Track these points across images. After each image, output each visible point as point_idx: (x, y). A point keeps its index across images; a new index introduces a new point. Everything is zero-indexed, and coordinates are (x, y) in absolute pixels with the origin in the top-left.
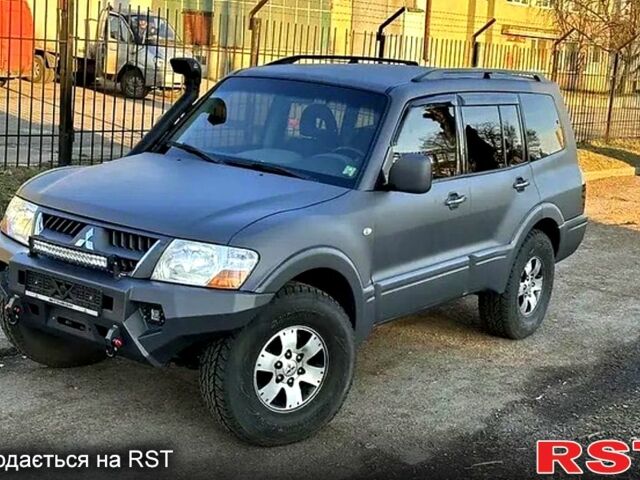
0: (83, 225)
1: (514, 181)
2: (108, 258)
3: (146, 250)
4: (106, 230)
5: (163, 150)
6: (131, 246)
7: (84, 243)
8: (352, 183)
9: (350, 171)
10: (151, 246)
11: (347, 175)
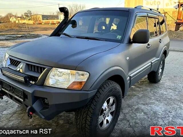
0: (20, 62)
1: (159, 40)
2: (24, 77)
3: (42, 72)
4: (27, 64)
5: (59, 35)
6: (36, 71)
7: (19, 70)
8: (121, 41)
9: (119, 37)
10: (43, 71)
11: (118, 38)
